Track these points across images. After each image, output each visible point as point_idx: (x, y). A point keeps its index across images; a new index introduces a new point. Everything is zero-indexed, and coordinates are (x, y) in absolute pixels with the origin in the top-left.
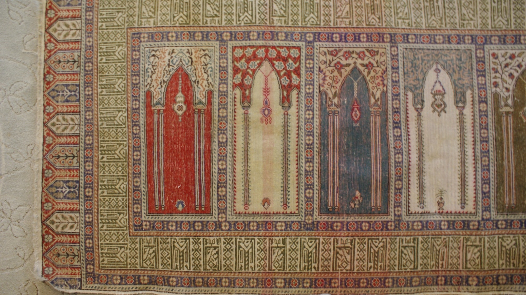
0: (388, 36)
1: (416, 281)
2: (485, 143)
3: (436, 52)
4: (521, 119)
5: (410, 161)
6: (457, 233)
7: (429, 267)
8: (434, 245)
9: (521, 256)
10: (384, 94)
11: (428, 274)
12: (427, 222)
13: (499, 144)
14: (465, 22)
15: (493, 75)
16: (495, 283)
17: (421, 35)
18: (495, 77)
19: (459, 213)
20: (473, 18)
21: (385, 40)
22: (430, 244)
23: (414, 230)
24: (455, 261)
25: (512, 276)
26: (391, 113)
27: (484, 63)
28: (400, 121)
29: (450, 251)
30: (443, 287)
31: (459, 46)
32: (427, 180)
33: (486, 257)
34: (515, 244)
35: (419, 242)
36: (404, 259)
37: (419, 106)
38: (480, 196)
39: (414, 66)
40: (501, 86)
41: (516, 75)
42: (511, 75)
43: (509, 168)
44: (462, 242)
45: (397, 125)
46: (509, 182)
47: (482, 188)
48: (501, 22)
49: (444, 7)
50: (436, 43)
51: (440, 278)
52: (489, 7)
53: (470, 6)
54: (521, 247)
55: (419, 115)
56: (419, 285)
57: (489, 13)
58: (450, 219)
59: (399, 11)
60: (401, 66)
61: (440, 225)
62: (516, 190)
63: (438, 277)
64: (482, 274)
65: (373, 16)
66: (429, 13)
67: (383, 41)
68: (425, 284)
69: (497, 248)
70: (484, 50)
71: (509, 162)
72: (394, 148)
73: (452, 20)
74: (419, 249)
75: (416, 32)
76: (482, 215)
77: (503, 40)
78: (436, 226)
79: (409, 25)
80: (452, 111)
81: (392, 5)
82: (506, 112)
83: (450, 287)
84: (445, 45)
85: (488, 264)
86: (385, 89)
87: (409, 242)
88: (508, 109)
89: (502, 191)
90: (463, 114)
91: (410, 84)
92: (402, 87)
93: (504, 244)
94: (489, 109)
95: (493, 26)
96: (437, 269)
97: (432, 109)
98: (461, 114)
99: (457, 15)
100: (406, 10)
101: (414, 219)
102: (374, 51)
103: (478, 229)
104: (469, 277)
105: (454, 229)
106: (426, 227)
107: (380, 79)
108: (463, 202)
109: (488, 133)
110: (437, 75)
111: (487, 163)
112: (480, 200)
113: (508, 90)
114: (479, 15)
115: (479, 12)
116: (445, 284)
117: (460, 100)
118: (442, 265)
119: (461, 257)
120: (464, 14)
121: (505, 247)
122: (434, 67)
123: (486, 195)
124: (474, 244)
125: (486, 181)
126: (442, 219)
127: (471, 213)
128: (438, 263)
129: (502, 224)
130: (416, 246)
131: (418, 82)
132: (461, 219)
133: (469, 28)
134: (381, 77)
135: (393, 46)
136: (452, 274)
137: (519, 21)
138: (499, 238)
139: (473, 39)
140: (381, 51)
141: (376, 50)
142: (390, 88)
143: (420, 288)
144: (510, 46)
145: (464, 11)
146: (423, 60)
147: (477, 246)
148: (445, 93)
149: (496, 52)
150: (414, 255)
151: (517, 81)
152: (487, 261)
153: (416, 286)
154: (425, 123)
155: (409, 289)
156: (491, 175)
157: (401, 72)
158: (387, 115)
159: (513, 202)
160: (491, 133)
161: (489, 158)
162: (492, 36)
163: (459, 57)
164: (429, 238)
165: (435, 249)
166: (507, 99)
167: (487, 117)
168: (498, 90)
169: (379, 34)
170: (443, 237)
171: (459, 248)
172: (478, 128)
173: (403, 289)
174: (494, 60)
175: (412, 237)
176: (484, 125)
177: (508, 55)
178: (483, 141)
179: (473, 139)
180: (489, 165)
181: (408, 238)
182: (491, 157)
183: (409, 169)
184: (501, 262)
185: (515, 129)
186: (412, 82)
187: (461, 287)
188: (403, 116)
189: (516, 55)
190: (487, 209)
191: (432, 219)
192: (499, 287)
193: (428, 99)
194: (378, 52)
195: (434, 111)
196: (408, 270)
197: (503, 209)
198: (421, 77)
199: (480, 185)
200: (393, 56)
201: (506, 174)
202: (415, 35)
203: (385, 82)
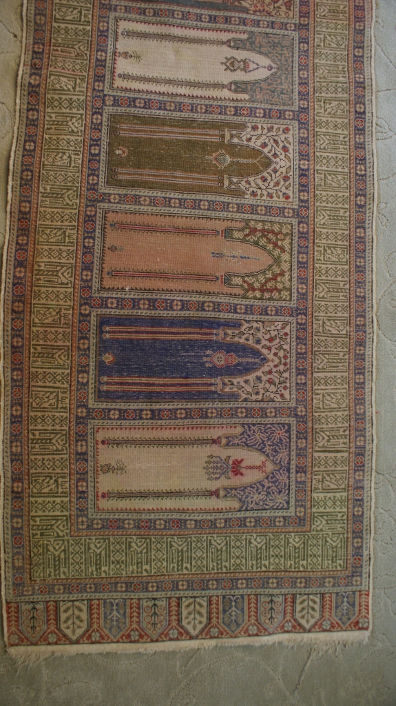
0: (306, 23)
1: (40, 19)
2: (190, 108)
3: (290, 69)
4: (216, 151)
5: (174, 26)
6: (91, 70)
7: (55, 35)
8: (79, 42)
9: (59, 136)
10: (246, 10)
11: (47, 34)
12: (107, 37)
13: (187, 124)
14: (322, 103)
15: (265, 126)
16: (30, 107)
17: (307, 56)
18: (263, 128)
19: (114, 72)
20: (327, 112)
21: (302, 19)
22: (81, 38)
23: (99, 23)
24: (60, 64)
25: (36, 126)
26: (225, 14)
27: (279, 118)
28: (216, 23)
29: (71, 60)
30: (31, 50)
31: (297, 93)
32: (153, 43)
33: (62, 96)
34: (73, 131)
35: (84, 27)
36: (67, 10)
37: (232, 44)
38: (132, 95)
39: (274, 45)
40: (252, 133)
41: (266, 150)
42: (264, 145)
43: (160, 132)
44: (81, 74)
45: (213, 19)
46: (145, 131)
47: (140, 99)
48: (323, 142)
49: (337, 82)
50: (300, 70)
51: (41, 47)
52: (339, 131)
53: (339, 111)
54: (69, 137)
55: (223, 43)
56: (35, 22)
57: (332, 131)
58: (108, 62)
59: (332, 37)
60: (275, 31)
61: (102, 51)
62: (135, 138)
63: (43, 45)
64: (42, 90)
65: (327, 11)
66: (331, 68)
67: (301, 17)
68: (36, 30)
69: (70, 111)
70: (292, 119)
71: (168, 132)
72: (189, 12)
73: (324, 89)
74: (77, 26)
75: (310, 52)
76: (109, 96)
77: (303, 141)
78: (101, 46)
79: (318, 46)
80: (227, 78)
81: (338, 31)
82: (224, 135)
83: (30, 57)
84: (297, 78)
85: (52, 98)
86: (251, 12)
87: (85, 16)
88: (227, 137)
89: (135, 121)
90: (223, 88)
91: (256, 38)
92: (253, 29)
93: (74, 120)
94: (228, 117)
95: (318, 133)
96: (52, 44)
97: (229, 57)
98: (223, 86)
99: (330, 95)
100: (333, 45)
101: (110, 23)
102: (290, 6)
103: (94, 89)
104: (40, 76)
105: (96, 66)
106: (101, 35)
107: (262, 9)
108: (125, 77)
109: (201, 113)
110: (265, 67)
111: (168, 108)
112: (127, 95)
113: (249, 140)
114: (330, 119)
115: (333, 120)
116: (34, 52)
117: (238, 87)
118: (57, 50)
119: (62, 71)
120: (330, 104)
121: (71, 120)
122: (274, 65)
123: (132, 102)
124: (77, 86)
125: (148, 104)
126: (108, 55)
127: (113, 83)
128: (59, 46)
129: (97, 119)
130: (81, 23)
131: (258, 45)
132: (106, 74)
133: (316, 107)
134: (264, 9)
135: (295, 26)
136: (45, 60)
137: (325, 161)
138: (82, 115)
139: (304, 110)
140: (291, 13)
141: (292, 8)
142: (252, 17)
143: (32, 24)
144: (297, 148)
145: (334, 104)
146: (281, 54)
147: (74, 88)
148: (246, 72)
149: (291, 132)
150: (71, 20)
151: (258, 150)
152: (57, 97)
153: (35, 19)
154: (214, 48)
155: (33, 12)
156: (154, 111)
157: (268, 30)
158: (223, 10)
159: (122, 134)
160: (201, 117)
161: (174, 111)
162: (308, 130)
163: (284, 91)
164: (89, 37)
165: (75, 43)
166: (238, 137)
167: (220, 114)
168: (249, 130)
169: (309, 13)
170: (88, 53)
171: (73, 71)
172: (207, 102)
173: (33, 5)
174: (281, 129)
175: (91, 20)
176: (211, 109)
177: (287, 145)
178: (192, 107)
179: (195, 95)
180: (166, 110)
181: (90, 16)
182: (174, 113)
183: (165, 25)
184: (53, 115)
185: (205, 143)
186: (258, 40)
187: (29, 68)
188: (222, 26)
189: (287, 153)
190: (116, 102)
191: (110, 42)
192: (25, 111)
193: (241, 55)
194: (290, 10)
195: (226, 58)
196: (54, 13)
197: (115, 122)
198: (262, 50)
199: (144, 97)
200: (286, 25)
201: (153, 128)
202: (308, 50)
203: (258, 13)
